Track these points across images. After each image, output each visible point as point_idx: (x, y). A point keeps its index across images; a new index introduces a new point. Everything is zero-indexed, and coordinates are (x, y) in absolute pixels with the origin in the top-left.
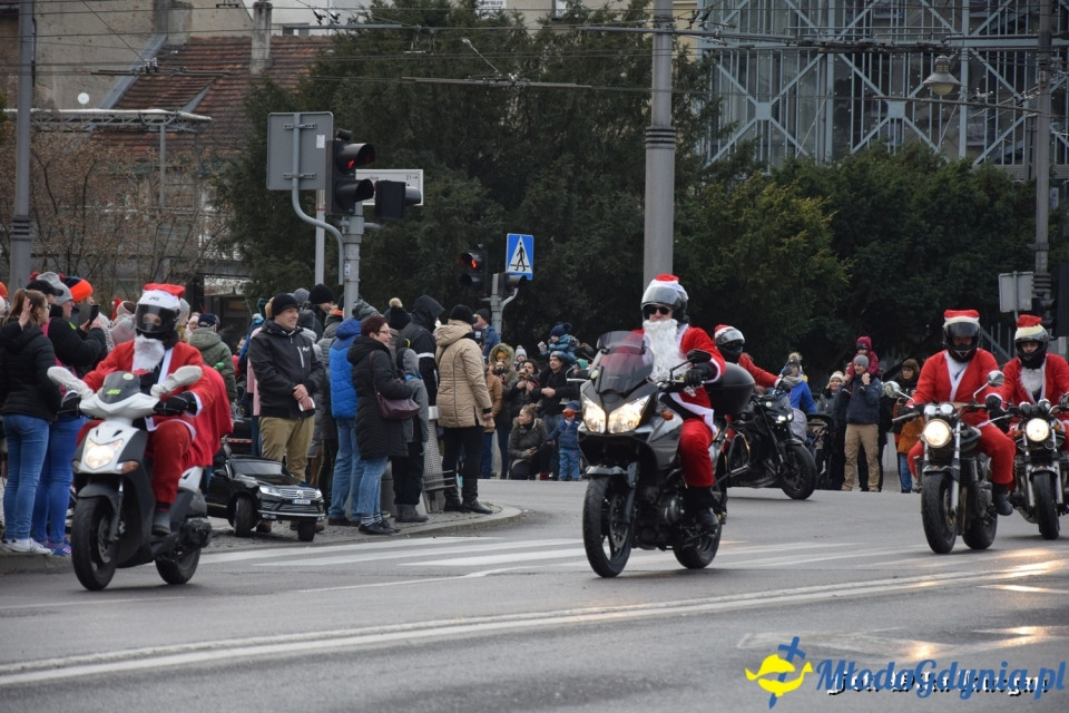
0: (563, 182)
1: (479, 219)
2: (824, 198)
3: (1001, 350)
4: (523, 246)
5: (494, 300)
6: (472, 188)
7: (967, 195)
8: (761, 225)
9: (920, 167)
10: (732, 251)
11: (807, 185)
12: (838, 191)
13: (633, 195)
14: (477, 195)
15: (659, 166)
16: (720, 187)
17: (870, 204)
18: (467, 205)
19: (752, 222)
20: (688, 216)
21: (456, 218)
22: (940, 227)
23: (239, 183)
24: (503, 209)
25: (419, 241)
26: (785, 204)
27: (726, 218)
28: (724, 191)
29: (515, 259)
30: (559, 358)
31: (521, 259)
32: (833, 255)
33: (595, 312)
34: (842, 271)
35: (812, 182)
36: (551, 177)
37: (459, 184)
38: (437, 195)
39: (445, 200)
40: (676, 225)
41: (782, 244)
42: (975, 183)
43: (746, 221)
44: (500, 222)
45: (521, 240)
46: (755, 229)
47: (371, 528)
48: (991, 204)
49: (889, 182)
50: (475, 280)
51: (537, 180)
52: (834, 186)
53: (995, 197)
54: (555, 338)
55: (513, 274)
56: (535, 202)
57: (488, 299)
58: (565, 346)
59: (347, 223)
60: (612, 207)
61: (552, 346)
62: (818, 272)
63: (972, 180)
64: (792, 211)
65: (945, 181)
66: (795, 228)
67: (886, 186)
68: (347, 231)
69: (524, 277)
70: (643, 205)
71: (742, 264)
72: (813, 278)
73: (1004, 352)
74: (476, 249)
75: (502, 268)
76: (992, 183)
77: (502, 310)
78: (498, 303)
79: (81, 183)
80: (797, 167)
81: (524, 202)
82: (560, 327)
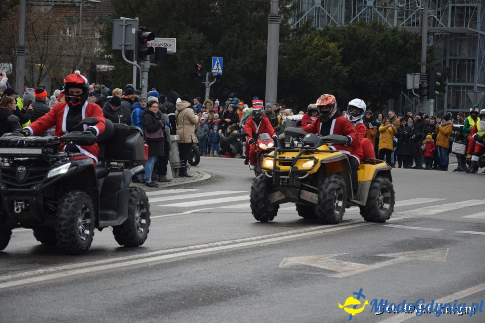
0: (236, 34)
1: (202, 49)
2: (339, 42)
3: (409, 99)
4: (219, 62)
5: (207, 83)
6: (200, 36)
7: (395, 42)
8: (313, 53)
9: (377, 29)
10: (302, 63)
11: (332, 37)
12: (344, 39)
13: (263, 40)
14: (202, 39)
15: (273, 30)
16: (297, 38)
17: (357, 44)
18: (197, 44)
19: (310, 52)
20: (285, 49)
21: (193, 49)
22: (384, 54)
23: (108, 32)
24: (212, 45)
25: (178, 57)
26: (323, 45)
27: (300, 50)
28: (299, 39)
29: (215, 67)
30: (233, 107)
31: (218, 67)
32: (342, 65)
33: (248, 86)
34: (345, 71)
35: (334, 36)
36: (231, 33)
37: (195, 35)
38: (186, 39)
39: (189, 41)
40: (280, 53)
41: (321, 61)
42: (399, 37)
43: (307, 52)
44: (210, 51)
45: (218, 59)
46: (311, 55)
48: (405, 45)
49: (364, 36)
50: (199, 75)
51: (226, 34)
52: (343, 37)
53: (406, 42)
54: (231, 99)
55: (214, 73)
56: (224, 42)
57: (204, 83)
58: (235, 102)
59: (143, 63)
60: (255, 45)
62: (335, 72)
63: (397, 36)
64: (326, 48)
65: (387, 36)
66: (327, 55)
67: (363, 37)
68: (143, 66)
69: (219, 74)
70: (267, 43)
71: (306, 69)
72: (333, 74)
73: (410, 100)
74: (200, 63)
75: (211, 70)
76: (406, 37)
77: (210, 86)
78: (208, 84)
79: (46, 30)
80: (328, 29)
81: (220, 42)
82: (233, 94)
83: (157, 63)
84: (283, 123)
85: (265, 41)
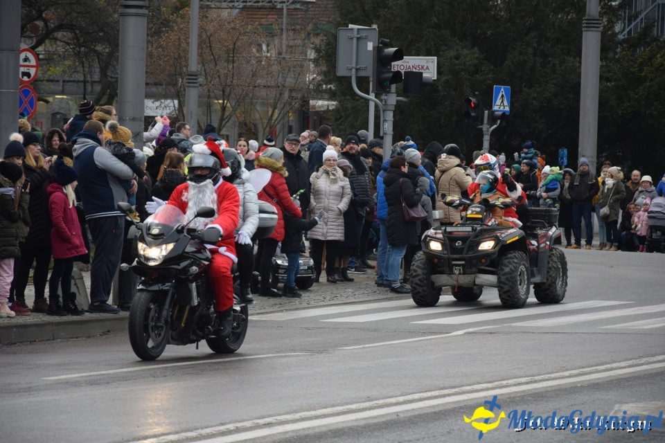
0: (530, 50)
1: (477, 74)
4: (504, 93)
5: (485, 127)
6: (474, 54)
8: (655, 77)
10: (637, 94)
13: (575, 58)
14: (477, 58)
15: (591, 42)
16: (629, 53)
18: (470, 65)
19: (650, 76)
20: (609, 71)
21: (463, 73)
23: (329, 48)
24: (492, 67)
25: (439, 88)
27: (633, 73)
28: (633, 55)
29: (499, 102)
30: (527, 164)
31: (502, 102)
33: (550, 132)
36: (523, 47)
37: (465, 52)
38: (451, 59)
39: (456, 62)
40: (601, 78)
43: (646, 75)
44: (490, 76)
45: (502, 90)
46: (651, 80)
47: (399, 290)
50: (473, 114)
51: (514, 49)
54: (525, 150)
55: (497, 111)
56: (512, 62)
57: (481, 127)
58: (531, 155)
59: (386, 97)
60: (561, 66)
61: (523, 155)
68: (386, 102)
69: (504, 113)
70: (580, 63)
71: (643, 102)
74: (474, 96)
75: (491, 107)
77: (490, 133)
78: (488, 129)
79: (231, 47)
81: (506, 62)
82: (529, 143)
83: (407, 97)
84: (606, 191)
85: (578, 59)
